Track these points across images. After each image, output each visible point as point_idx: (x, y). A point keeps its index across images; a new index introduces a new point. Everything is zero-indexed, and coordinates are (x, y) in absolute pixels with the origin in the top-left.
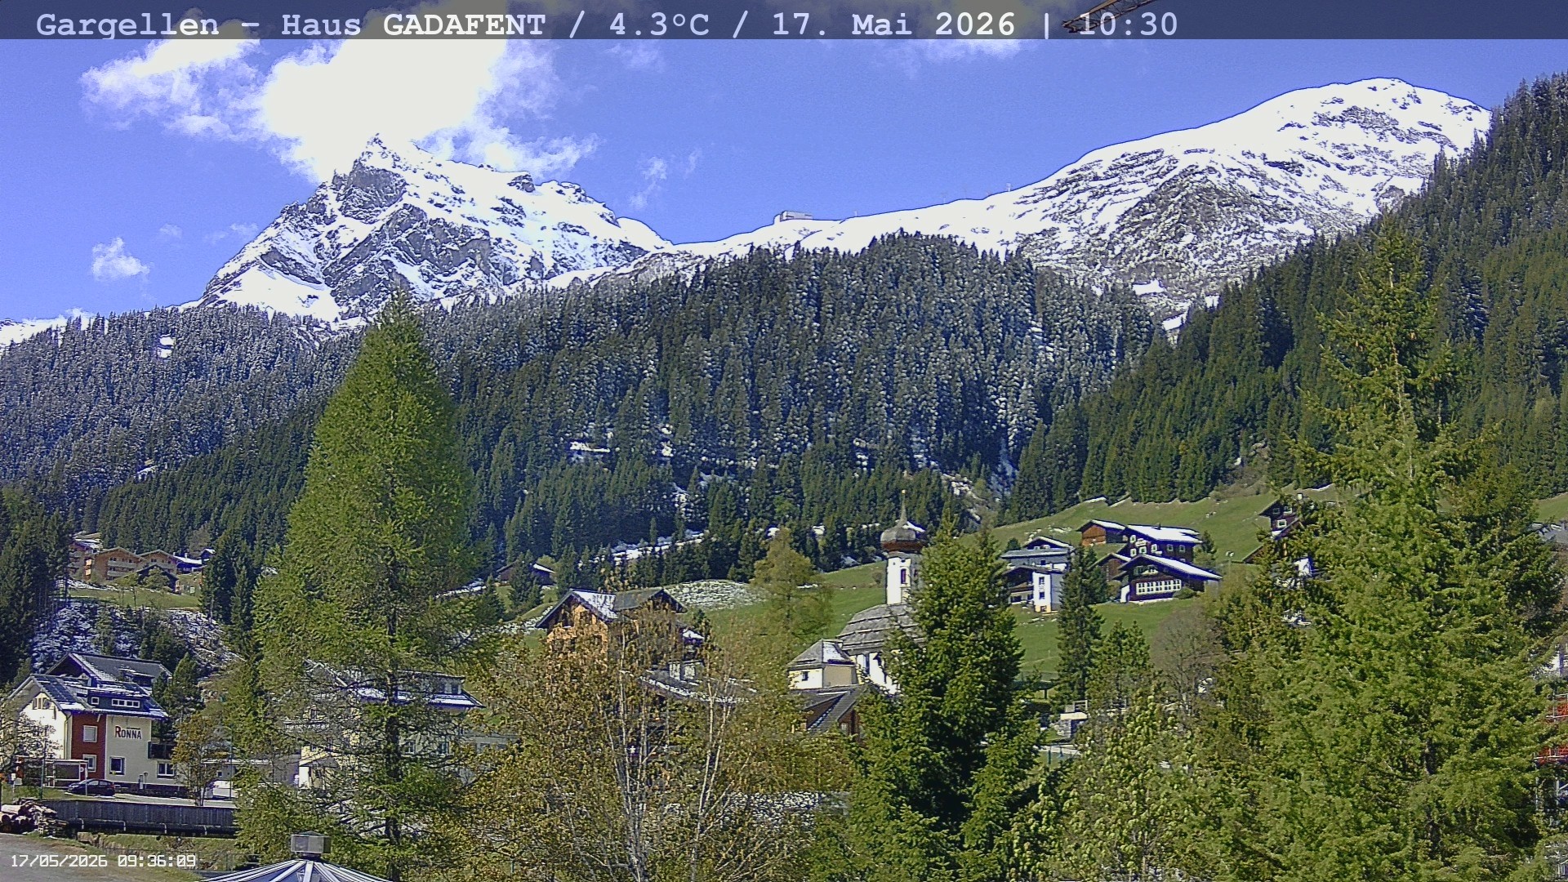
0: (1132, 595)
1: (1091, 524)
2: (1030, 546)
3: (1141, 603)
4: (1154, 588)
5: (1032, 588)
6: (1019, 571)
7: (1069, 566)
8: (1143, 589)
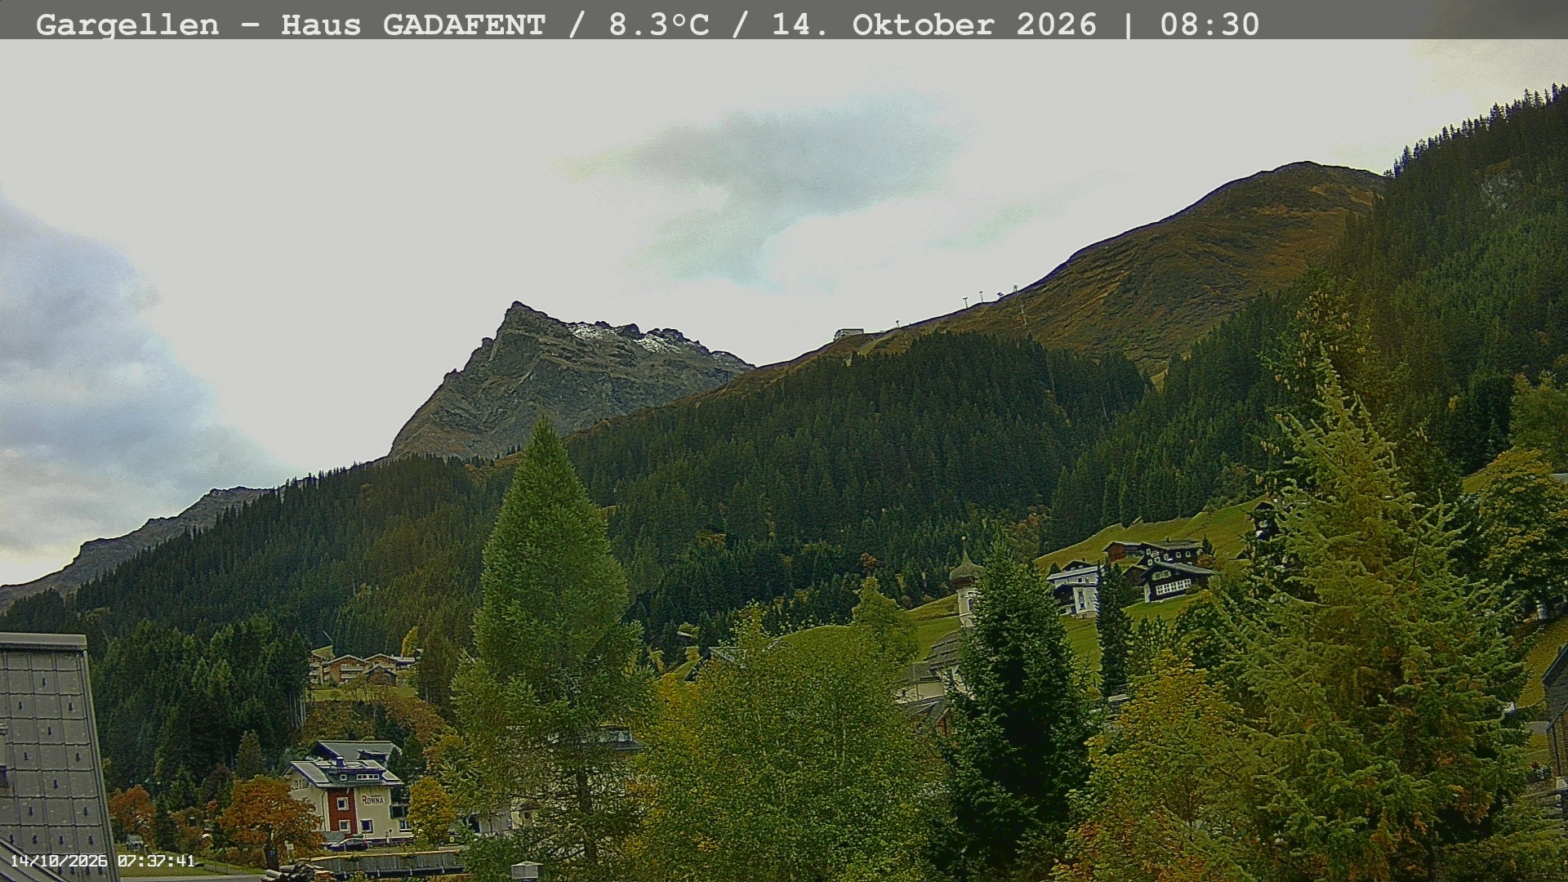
0: (1153, 597)
1: (1114, 544)
2: (1068, 568)
3: (1161, 601)
4: (1171, 588)
5: (1073, 601)
6: (1063, 588)
7: (1101, 580)
8: (1162, 590)
